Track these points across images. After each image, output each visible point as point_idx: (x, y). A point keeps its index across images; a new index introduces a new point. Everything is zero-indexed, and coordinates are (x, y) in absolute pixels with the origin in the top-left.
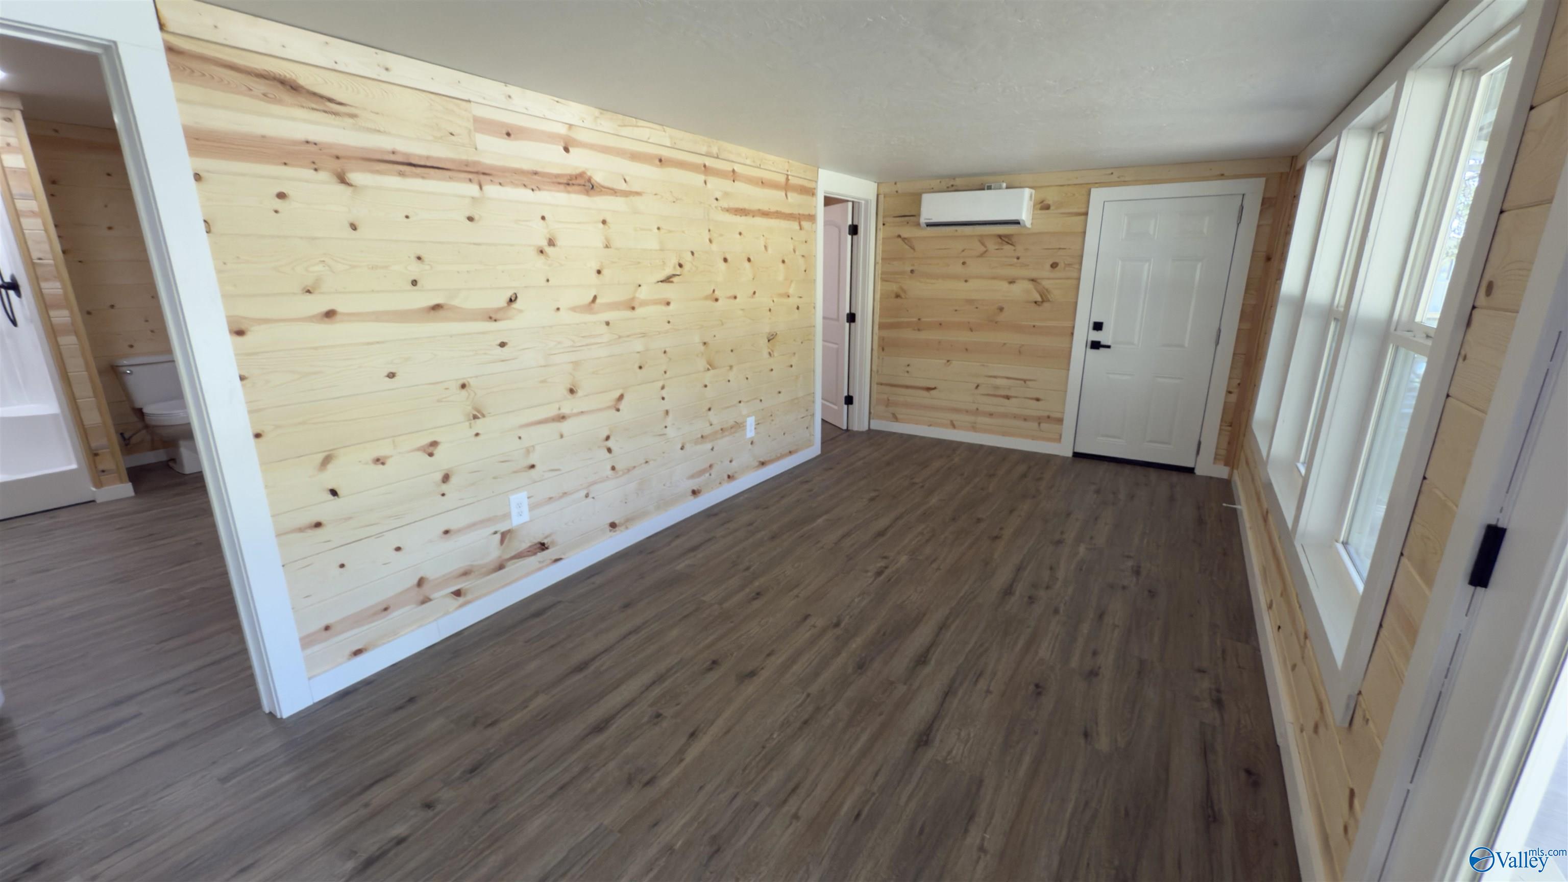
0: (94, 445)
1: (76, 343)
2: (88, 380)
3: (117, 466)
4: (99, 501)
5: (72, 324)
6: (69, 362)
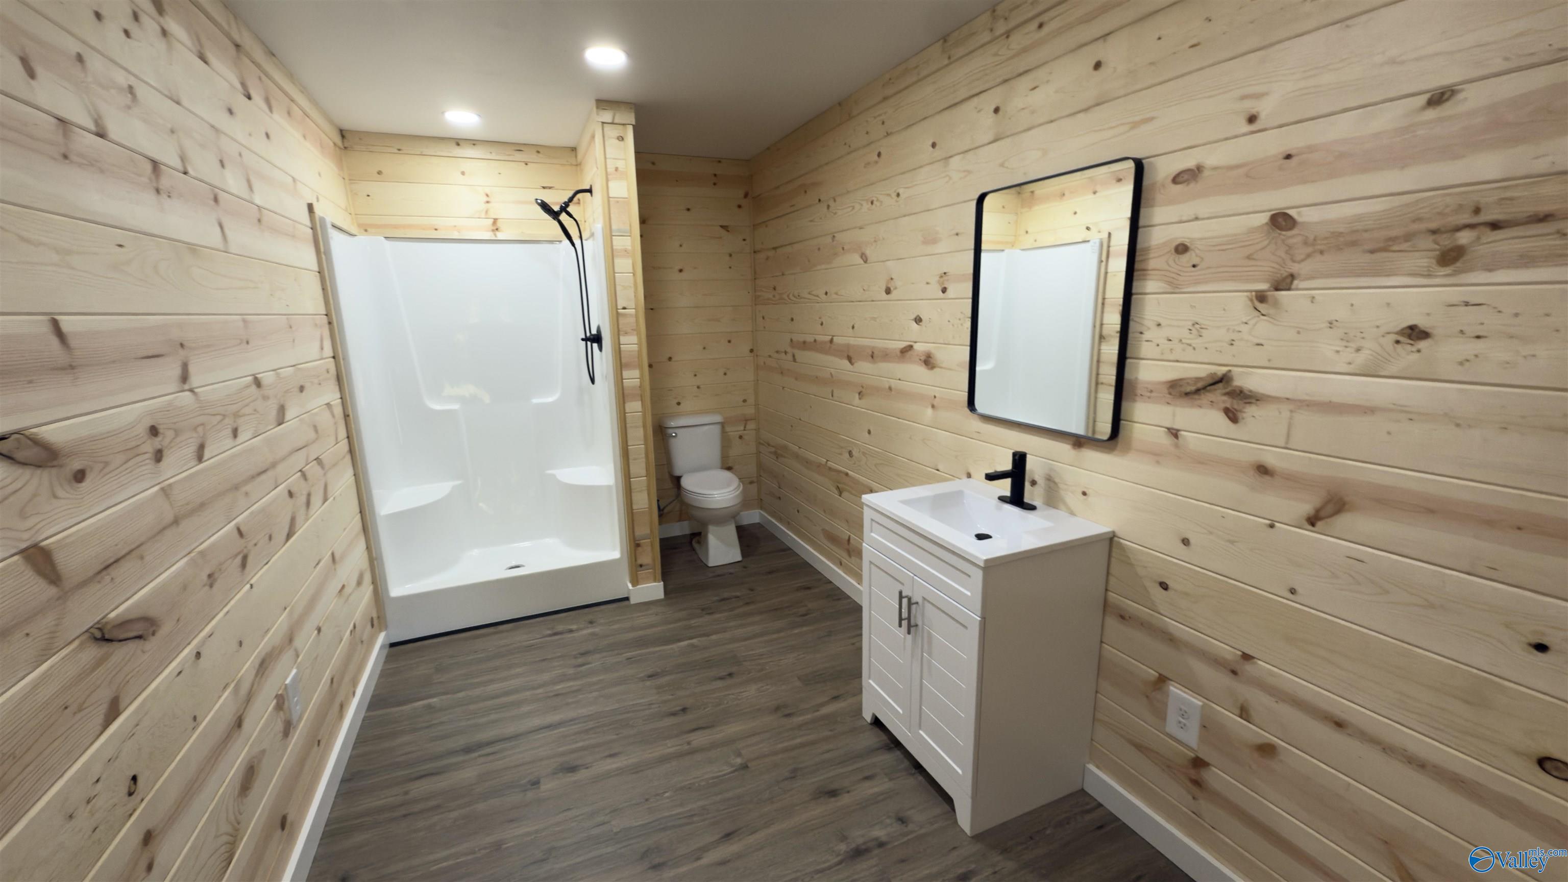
0: (638, 532)
1: (640, 409)
2: (643, 456)
3: (654, 560)
4: (633, 601)
5: (640, 387)
6: (631, 433)
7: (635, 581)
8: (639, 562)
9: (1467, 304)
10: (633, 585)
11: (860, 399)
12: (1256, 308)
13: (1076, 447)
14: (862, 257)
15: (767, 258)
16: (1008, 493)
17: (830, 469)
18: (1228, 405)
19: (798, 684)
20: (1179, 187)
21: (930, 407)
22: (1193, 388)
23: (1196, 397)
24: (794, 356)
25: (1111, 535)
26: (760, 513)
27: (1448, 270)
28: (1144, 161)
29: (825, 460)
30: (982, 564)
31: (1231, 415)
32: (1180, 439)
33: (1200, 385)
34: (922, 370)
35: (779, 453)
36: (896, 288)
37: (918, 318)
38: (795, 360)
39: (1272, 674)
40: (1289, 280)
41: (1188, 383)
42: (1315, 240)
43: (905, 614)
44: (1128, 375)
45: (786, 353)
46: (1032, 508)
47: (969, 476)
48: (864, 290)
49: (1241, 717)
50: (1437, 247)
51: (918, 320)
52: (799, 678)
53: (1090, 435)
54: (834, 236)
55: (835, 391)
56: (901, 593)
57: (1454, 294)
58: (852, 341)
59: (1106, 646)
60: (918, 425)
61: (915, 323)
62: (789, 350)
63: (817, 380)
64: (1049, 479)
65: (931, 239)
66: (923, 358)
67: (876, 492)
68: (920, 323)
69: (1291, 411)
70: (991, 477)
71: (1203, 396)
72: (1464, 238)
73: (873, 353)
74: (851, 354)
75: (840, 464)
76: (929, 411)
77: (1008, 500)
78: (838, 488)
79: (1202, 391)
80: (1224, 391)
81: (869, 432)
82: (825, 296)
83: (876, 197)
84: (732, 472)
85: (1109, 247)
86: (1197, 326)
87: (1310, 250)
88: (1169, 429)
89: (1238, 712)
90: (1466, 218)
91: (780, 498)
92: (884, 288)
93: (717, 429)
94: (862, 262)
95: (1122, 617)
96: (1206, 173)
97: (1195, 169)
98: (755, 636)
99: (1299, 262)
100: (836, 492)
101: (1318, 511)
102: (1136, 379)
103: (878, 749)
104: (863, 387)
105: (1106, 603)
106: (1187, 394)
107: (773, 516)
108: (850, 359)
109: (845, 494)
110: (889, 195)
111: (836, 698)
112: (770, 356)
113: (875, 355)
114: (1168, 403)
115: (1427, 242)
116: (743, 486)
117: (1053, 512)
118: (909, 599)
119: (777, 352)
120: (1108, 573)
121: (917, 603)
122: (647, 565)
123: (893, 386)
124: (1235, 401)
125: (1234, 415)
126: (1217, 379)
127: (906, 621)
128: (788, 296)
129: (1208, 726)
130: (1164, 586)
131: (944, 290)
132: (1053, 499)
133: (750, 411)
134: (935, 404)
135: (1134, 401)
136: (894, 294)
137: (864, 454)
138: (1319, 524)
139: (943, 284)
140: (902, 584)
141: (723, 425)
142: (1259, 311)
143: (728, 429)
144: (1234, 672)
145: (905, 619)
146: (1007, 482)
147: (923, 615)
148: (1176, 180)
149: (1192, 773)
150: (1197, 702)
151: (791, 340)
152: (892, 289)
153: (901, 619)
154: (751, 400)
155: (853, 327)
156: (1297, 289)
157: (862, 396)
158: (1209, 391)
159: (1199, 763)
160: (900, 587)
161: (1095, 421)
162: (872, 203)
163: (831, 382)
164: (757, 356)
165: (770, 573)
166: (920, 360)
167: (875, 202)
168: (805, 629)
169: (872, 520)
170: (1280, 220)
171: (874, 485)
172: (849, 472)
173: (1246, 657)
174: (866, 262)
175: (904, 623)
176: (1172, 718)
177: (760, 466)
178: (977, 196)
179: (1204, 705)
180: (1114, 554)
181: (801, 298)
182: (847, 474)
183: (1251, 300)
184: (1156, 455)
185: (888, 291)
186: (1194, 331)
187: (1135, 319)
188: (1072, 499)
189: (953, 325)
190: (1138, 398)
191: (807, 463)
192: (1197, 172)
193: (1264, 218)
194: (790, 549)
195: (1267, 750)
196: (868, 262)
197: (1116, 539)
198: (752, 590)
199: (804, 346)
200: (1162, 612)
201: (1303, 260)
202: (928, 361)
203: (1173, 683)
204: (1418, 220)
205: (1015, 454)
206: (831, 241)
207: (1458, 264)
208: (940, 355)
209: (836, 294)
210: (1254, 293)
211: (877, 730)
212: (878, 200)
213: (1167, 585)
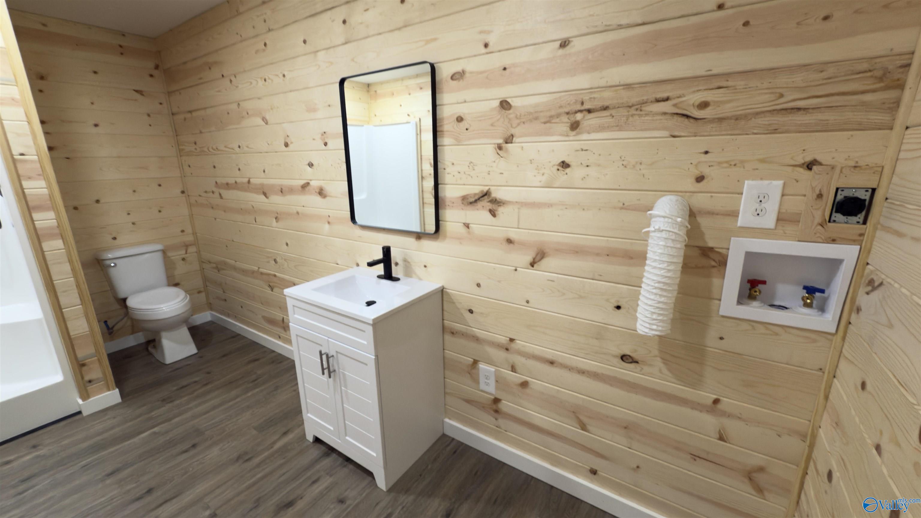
0: (81, 354)
1: (62, 246)
2: (75, 287)
3: (104, 373)
4: (85, 413)
5: (58, 227)
6: (54, 270)
7: (85, 395)
8: (87, 378)
9: (582, 150)
10: (84, 400)
11: (277, 222)
12: (498, 154)
13: (418, 240)
14: (263, 120)
15: (185, 119)
16: (382, 272)
17: (262, 274)
18: (491, 208)
19: (254, 432)
20: (455, 82)
21: (327, 223)
22: (473, 200)
23: (475, 204)
24: (220, 194)
25: (442, 288)
26: (210, 313)
27: (574, 133)
28: (435, 65)
29: (257, 268)
30: (371, 322)
31: (492, 213)
32: (470, 229)
33: (477, 197)
34: (318, 198)
35: (219, 267)
36: (292, 143)
37: (310, 164)
38: (221, 197)
39: (524, 346)
40: (511, 138)
41: (471, 197)
42: (520, 116)
43: (325, 366)
44: (441, 194)
45: (213, 192)
46: (397, 279)
47: (358, 265)
48: (268, 144)
49: (512, 371)
50: (569, 121)
51: (311, 165)
52: (255, 428)
53: (423, 231)
54: (239, 104)
55: (257, 217)
56: (320, 352)
57: (577, 145)
58: (266, 181)
59: (447, 352)
60: (322, 236)
61: (308, 167)
62: (214, 189)
63: (242, 211)
64: (405, 261)
65: (311, 109)
66: (317, 191)
67: (298, 284)
68: (313, 167)
69: (519, 209)
70: (370, 264)
71: (478, 203)
72: (579, 116)
73: (282, 189)
74: (265, 191)
75: (269, 269)
76: (327, 226)
77: (383, 277)
78: (270, 286)
79: (478, 201)
80: (488, 200)
81: (287, 244)
82: (239, 149)
83: (268, 76)
84: (179, 288)
85: (420, 126)
86: (472, 164)
87: (518, 121)
88: (464, 224)
89: (510, 369)
90: (579, 107)
91: (225, 300)
92: (283, 144)
93: (159, 255)
94: (265, 124)
95: (453, 333)
96: (467, 75)
97: (462, 72)
98: (214, 408)
99: (515, 128)
100: (269, 289)
101: (534, 259)
102: (445, 196)
103: (321, 458)
104: (277, 213)
105: (444, 327)
106: (471, 203)
107: (221, 314)
108: (265, 194)
109: (275, 290)
110: (277, 75)
111: (285, 433)
112: (200, 196)
113: (283, 191)
114: (462, 209)
115: (565, 119)
116: (190, 297)
117: (410, 280)
118: (327, 355)
119: (206, 192)
120: (443, 310)
121: (333, 356)
122: (98, 379)
123: (300, 211)
124: (494, 205)
125: (494, 213)
126: (484, 194)
127: (327, 370)
128: (208, 149)
129: (499, 381)
130: (471, 311)
131: (326, 144)
132: (409, 273)
133: (189, 238)
134: (330, 221)
135: (445, 209)
136: (291, 147)
137: (285, 260)
138: (535, 266)
139: (324, 140)
140: (321, 345)
141: (164, 252)
142: (500, 155)
143: (170, 254)
144: (507, 349)
145: (326, 369)
146: (381, 266)
147: (338, 364)
148: (452, 78)
149: (494, 407)
150: (492, 369)
151: (216, 183)
152: (289, 143)
153: (323, 369)
154: (189, 230)
155: (264, 171)
156: (515, 143)
157: (278, 220)
158: (481, 201)
159: (496, 401)
160: (319, 348)
161: (424, 224)
162: (265, 80)
163: (253, 211)
164: (188, 196)
165: (224, 356)
166: (316, 192)
167: (267, 80)
168: (257, 390)
169: (294, 306)
170: (504, 104)
171: (296, 280)
172: (276, 274)
173: (512, 340)
174: (267, 123)
175: (326, 371)
176: (482, 380)
177: (205, 280)
178: (338, 80)
179: (496, 370)
180: (444, 299)
181: (219, 150)
182: (275, 276)
183: (496, 149)
184: (459, 239)
185: (286, 145)
186: (471, 167)
187: (441, 161)
188: (419, 270)
189: (335, 167)
190: (447, 207)
191: (244, 272)
192: (463, 74)
193: (497, 103)
194: (239, 335)
195: (524, 384)
196: (269, 123)
197: (444, 290)
198: (209, 373)
199: (228, 186)
200: (471, 325)
201: (516, 127)
202: (321, 193)
203: (481, 363)
204: (561, 107)
205: (383, 248)
206: (237, 107)
207: (578, 130)
208: (329, 188)
209: (248, 147)
210: (496, 145)
211: (318, 445)
212: (269, 78)
213: (472, 310)
